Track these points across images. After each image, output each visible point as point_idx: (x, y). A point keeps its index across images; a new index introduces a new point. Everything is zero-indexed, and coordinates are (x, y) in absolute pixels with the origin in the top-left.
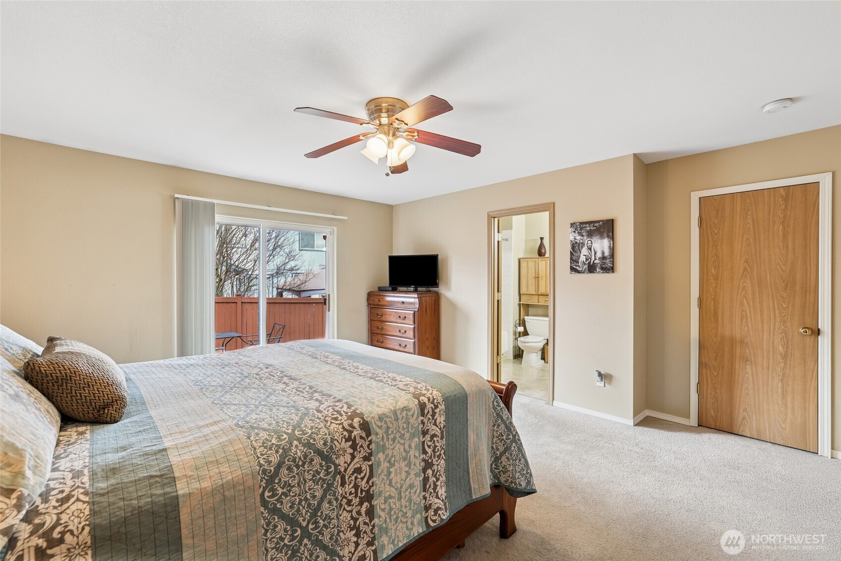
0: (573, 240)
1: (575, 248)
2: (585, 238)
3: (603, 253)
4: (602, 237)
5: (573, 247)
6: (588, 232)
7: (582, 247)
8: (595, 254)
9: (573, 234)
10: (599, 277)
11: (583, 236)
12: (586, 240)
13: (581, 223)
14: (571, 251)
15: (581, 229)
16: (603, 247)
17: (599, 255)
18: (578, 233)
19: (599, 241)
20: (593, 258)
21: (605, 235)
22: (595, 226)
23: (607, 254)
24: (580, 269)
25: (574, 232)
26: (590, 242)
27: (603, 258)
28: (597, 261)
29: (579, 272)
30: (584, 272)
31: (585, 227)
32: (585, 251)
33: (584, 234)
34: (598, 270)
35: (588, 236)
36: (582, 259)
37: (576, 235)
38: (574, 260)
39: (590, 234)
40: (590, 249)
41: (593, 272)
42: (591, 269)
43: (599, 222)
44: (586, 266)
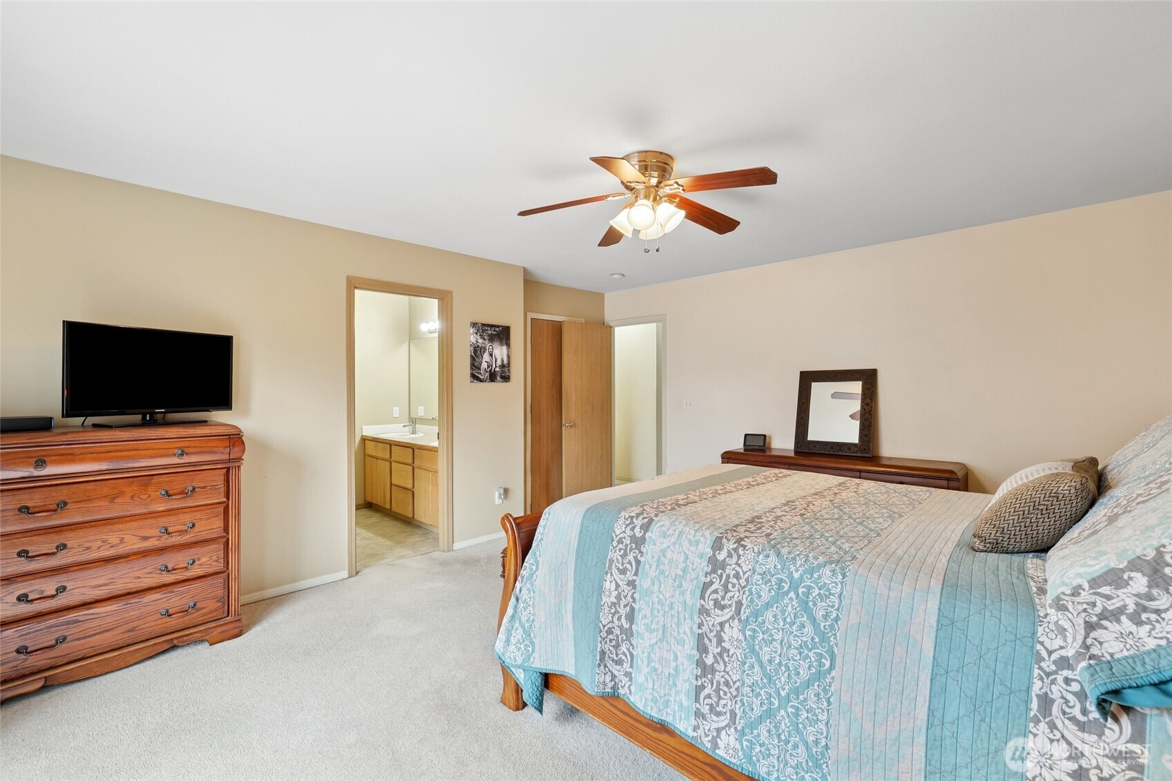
0: (475, 342)
1: (477, 352)
2: (487, 342)
3: (503, 361)
4: (501, 344)
5: (475, 352)
6: (489, 335)
7: (484, 352)
8: (496, 361)
9: (475, 335)
10: (498, 386)
11: (484, 339)
12: (488, 345)
13: (483, 325)
14: (471, 356)
15: (483, 331)
16: (502, 355)
17: (499, 363)
18: (480, 335)
19: (499, 348)
20: (494, 366)
21: (504, 342)
22: (496, 331)
23: (505, 362)
24: (482, 377)
25: (476, 333)
26: (491, 347)
27: (503, 366)
28: (497, 369)
29: (481, 381)
30: (485, 381)
31: (487, 330)
32: (486, 357)
33: (486, 337)
34: (498, 378)
35: (489, 340)
36: (484, 365)
37: (479, 337)
38: (475, 365)
39: (492, 339)
40: (491, 355)
41: (494, 381)
42: (492, 377)
43: (498, 326)
44: (487, 374)
